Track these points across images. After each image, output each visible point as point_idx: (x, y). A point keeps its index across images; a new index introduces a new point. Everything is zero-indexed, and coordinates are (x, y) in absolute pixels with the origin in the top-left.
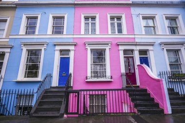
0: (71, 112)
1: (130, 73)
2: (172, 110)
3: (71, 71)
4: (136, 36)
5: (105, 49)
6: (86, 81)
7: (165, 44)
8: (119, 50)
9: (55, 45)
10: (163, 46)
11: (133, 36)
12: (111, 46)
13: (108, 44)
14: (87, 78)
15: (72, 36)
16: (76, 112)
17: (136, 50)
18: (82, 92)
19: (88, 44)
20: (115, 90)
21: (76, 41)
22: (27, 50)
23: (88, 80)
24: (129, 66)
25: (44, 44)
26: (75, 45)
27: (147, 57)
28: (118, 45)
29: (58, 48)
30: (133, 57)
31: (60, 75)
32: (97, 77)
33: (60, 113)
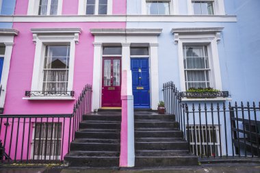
2: (137, 160)
4: (129, 19)
5: (70, 43)
7: (180, 34)
10: (177, 37)
11: (123, 19)
15: (11, 20)
17: (126, 45)
21: (17, 28)
24: (112, 74)
26: (15, 35)
28: (93, 35)
30: (121, 57)
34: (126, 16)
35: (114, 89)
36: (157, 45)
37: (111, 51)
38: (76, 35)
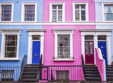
0: (43, 79)
1: (89, 54)
3: (42, 52)
4: (97, 24)
5: (70, 35)
6: (54, 60)
8: (81, 36)
9: (28, 31)
12: (74, 33)
13: (72, 31)
14: (54, 58)
16: (47, 79)
18: (50, 67)
19: (55, 31)
20: (77, 66)
21: (45, 28)
22: (5, 35)
23: (55, 60)
24: (89, 49)
25: (19, 31)
27: (105, 42)
28: (81, 31)
30: (93, 41)
31: (33, 56)
32: (63, 57)
36: (110, 36)
38: (73, 31)
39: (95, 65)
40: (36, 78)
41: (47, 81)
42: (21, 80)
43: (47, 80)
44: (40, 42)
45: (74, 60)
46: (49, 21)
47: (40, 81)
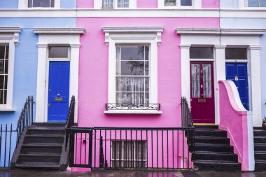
0: (78, 163)
1: (202, 97)
3: (74, 91)
4: (223, 14)
5: (150, 44)
6: (106, 112)
8: (180, 47)
9: (37, 35)
11: (215, 14)
12: (162, 38)
13: (155, 33)
14: (107, 108)
15: (73, 14)
17: (220, 48)
18: (98, 132)
19: (111, 33)
21: (82, 26)
23: (110, 112)
24: (202, 83)
25: (13, 33)
26: (81, 34)
28: (179, 35)
29: (44, 41)
30: (212, 62)
31: (51, 101)
32: (130, 105)
33: (61, 163)
34: (220, 11)
35: (205, 101)
36: (258, 48)
37: (201, 54)
38: (159, 34)
39: (217, 127)
40: (57, 160)
41: (89, 170)
42: (17, 165)
43: (89, 166)
44: (68, 63)
45: (160, 112)
46: (93, 5)
47: (69, 169)
